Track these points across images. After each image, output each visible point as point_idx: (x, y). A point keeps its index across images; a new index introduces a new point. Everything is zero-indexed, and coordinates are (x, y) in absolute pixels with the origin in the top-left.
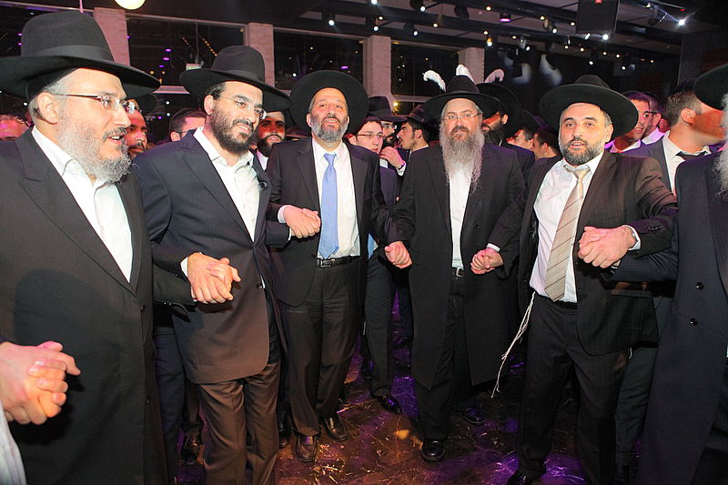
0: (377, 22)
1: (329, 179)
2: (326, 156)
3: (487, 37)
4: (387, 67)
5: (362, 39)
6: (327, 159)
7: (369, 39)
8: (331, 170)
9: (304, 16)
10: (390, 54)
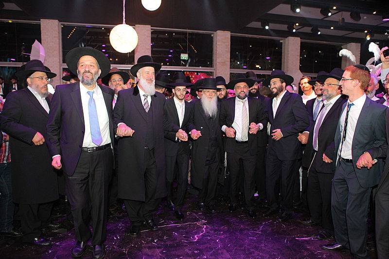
0: (295, 26)
1: (91, 105)
2: (88, 93)
3: (367, 35)
4: (298, 56)
5: (282, 40)
6: (89, 94)
7: (286, 39)
8: (92, 100)
9: (249, 26)
10: (300, 47)
